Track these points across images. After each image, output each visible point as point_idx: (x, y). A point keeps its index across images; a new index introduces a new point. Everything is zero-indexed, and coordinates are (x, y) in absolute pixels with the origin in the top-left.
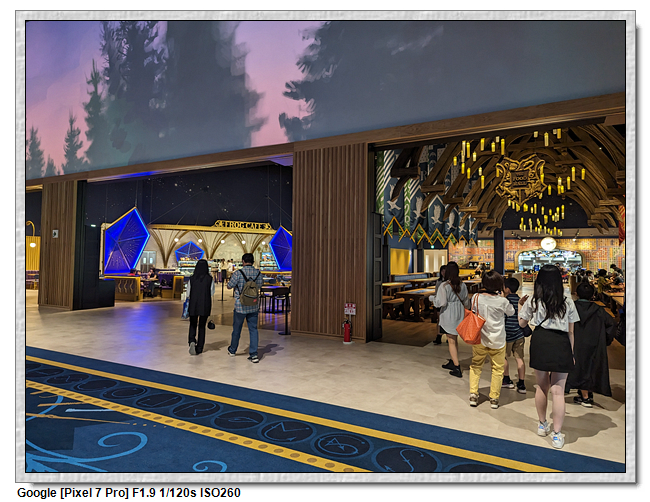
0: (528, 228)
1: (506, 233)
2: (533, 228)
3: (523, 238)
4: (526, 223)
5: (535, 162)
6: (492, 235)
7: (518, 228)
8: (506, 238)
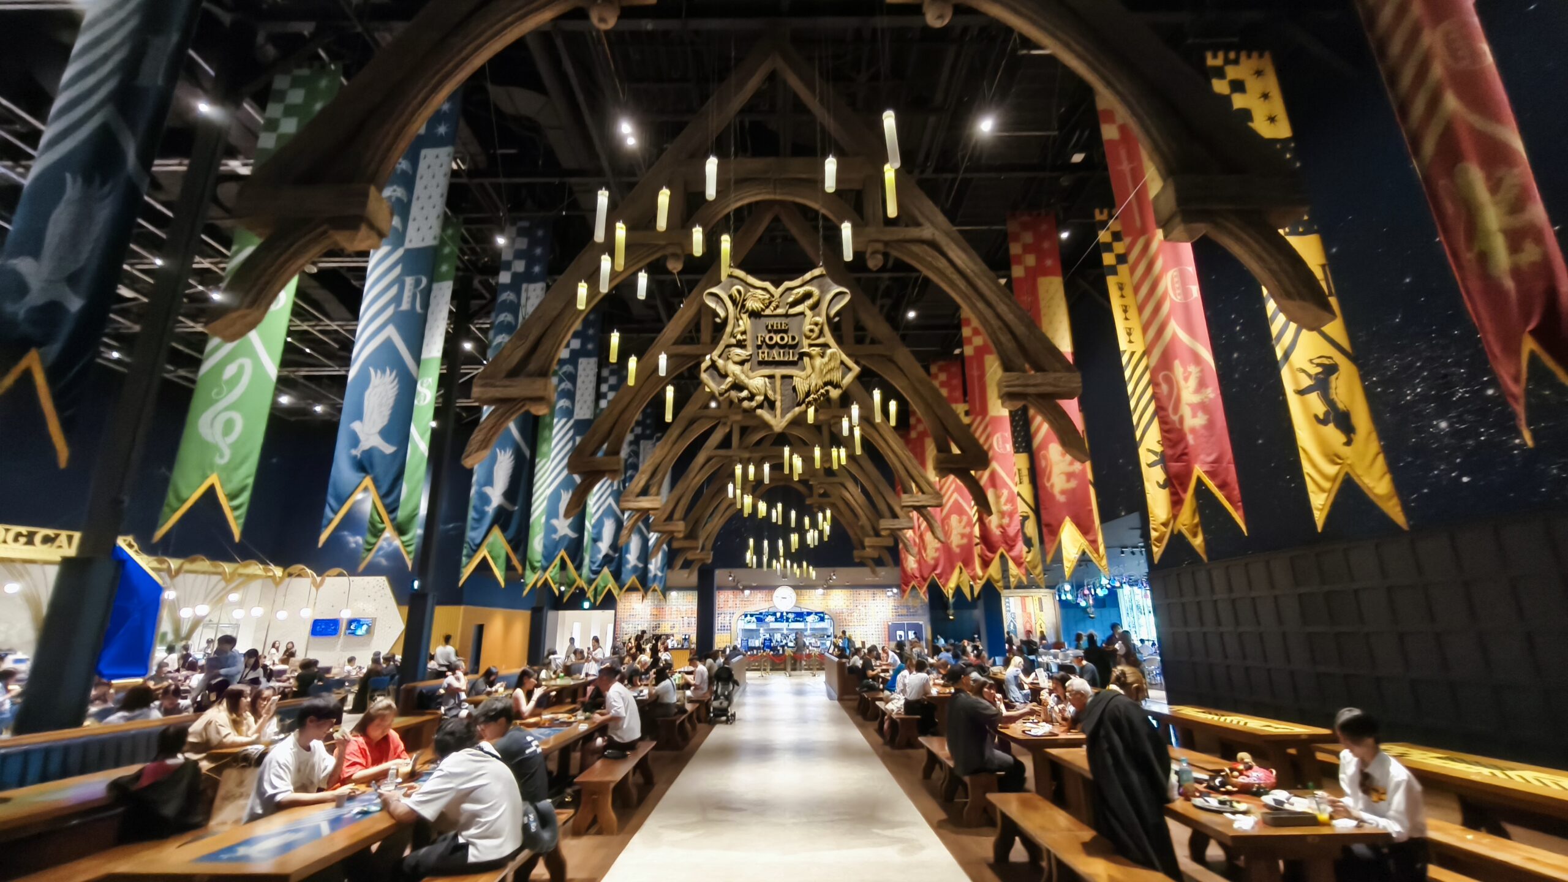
0: (760, 564)
1: (720, 575)
2: (769, 565)
3: (745, 588)
4: (758, 551)
5: (823, 291)
6: (694, 579)
7: (744, 565)
8: (721, 588)
